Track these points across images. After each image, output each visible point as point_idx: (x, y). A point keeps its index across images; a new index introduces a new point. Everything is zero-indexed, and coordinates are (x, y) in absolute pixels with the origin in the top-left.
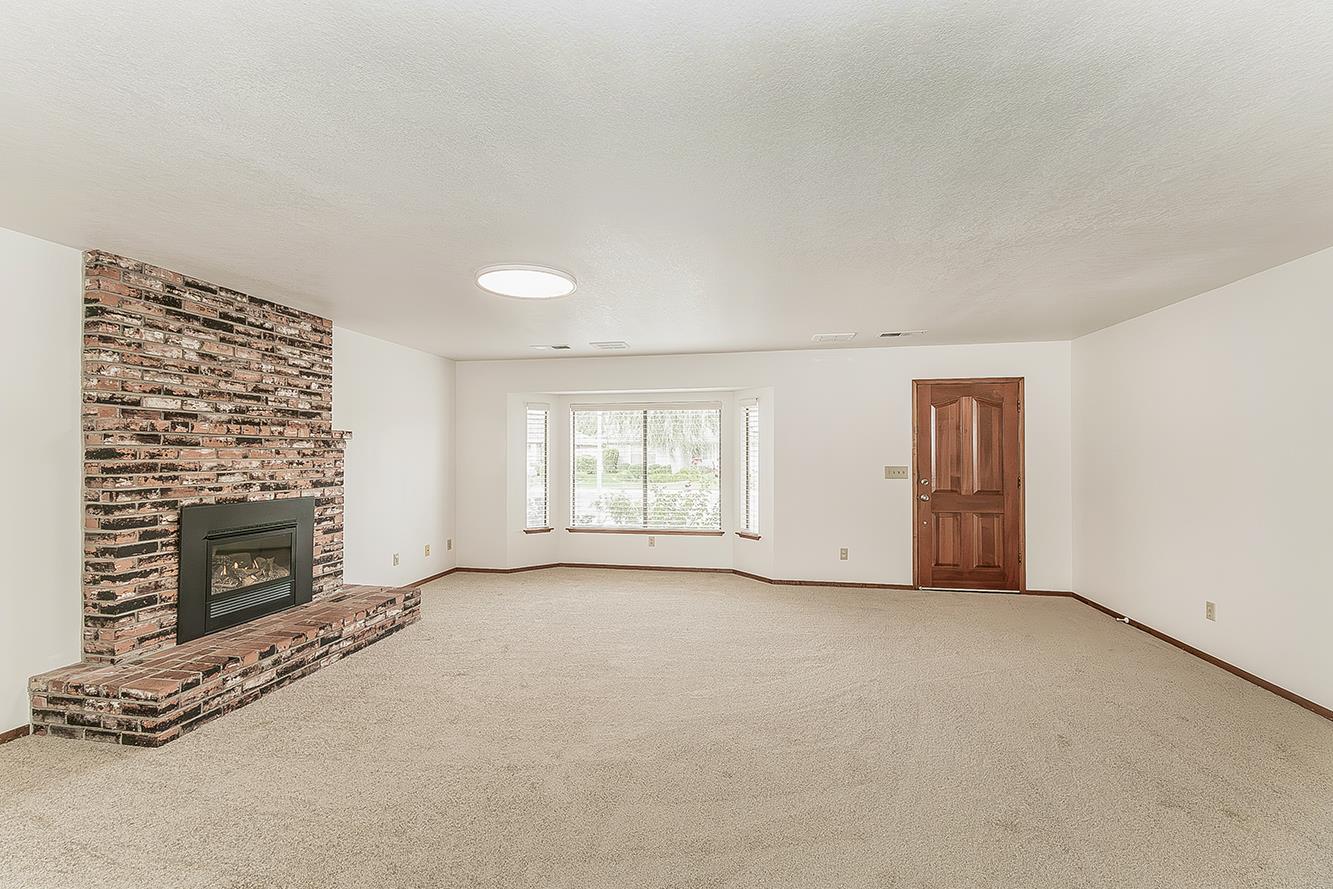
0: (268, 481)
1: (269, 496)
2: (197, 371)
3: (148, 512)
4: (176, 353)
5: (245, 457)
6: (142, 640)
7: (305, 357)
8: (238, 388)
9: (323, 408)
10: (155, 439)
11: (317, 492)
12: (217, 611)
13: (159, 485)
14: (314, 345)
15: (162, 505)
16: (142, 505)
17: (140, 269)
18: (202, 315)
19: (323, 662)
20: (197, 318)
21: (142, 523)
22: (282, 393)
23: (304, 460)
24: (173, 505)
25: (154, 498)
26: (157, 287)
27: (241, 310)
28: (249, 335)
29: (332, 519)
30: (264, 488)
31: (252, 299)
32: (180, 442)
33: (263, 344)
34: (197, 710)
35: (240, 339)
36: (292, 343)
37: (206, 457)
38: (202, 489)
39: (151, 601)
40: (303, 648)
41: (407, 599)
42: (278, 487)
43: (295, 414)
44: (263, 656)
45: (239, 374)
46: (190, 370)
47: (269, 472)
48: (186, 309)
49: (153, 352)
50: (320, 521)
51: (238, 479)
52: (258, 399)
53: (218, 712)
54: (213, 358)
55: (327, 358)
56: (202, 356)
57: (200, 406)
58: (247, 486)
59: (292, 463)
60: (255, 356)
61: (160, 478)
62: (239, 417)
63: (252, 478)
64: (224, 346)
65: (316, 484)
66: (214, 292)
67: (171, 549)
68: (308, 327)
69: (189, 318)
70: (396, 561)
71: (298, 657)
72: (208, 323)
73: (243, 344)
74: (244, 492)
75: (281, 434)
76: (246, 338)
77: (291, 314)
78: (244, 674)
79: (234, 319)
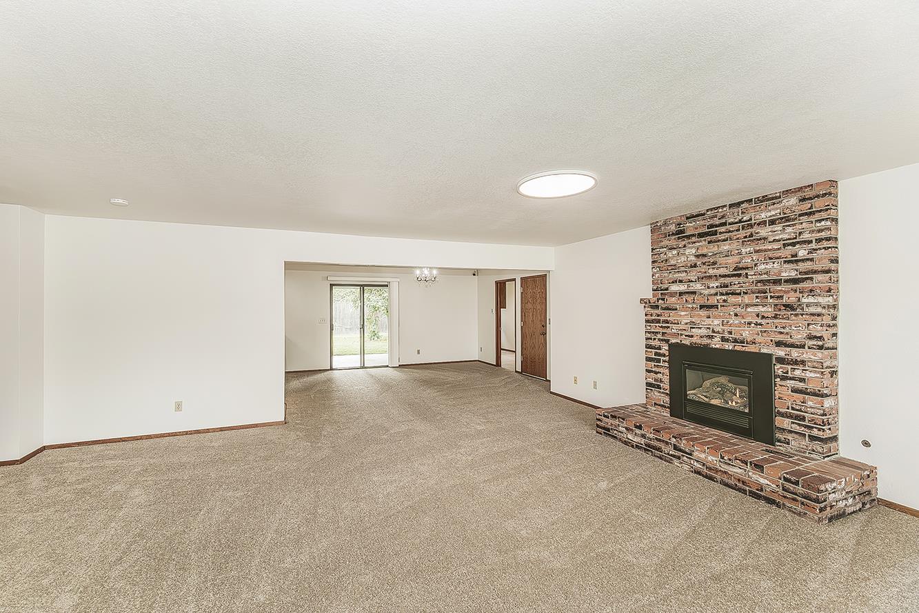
0: (727, 335)
1: (729, 346)
2: (695, 266)
3: (656, 343)
4: (683, 259)
5: (709, 317)
6: (655, 404)
7: (789, 230)
8: (723, 271)
9: (815, 272)
11: (781, 352)
13: (661, 330)
14: (800, 215)
15: (662, 340)
16: (655, 339)
17: (665, 223)
18: (697, 232)
20: (694, 235)
21: (654, 348)
22: (763, 267)
23: (764, 322)
24: (667, 341)
25: (659, 336)
26: (673, 228)
27: (723, 217)
28: (730, 232)
29: (802, 380)
30: (723, 339)
31: (731, 206)
32: (668, 308)
33: (742, 233)
35: (722, 237)
36: (772, 222)
37: (684, 317)
38: (681, 335)
42: (735, 341)
43: (777, 282)
45: (721, 260)
46: (691, 267)
47: (727, 328)
48: (688, 233)
49: (673, 262)
50: (784, 378)
51: (704, 332)
52: (739, 275)
54: (704, 256)
55: (820, 221)
56: (697, 256)
57: (697, 287)
58: (711, 337)
59: (750, 323)
61: (662, 327)
62: (724, 290)
63: (713, 331)
64: (711, 246)
65: (779, 344)
66: (704, 214)
67: (667, 365)
68: (793, 201)
69: (688, 237)
72: (701, 235)
73: (724, 240)
74: (709, 341)
75: (724, 301)
76: (727, 235)
77: (773, 199)
78: (626, 428)
79: (717, 226)
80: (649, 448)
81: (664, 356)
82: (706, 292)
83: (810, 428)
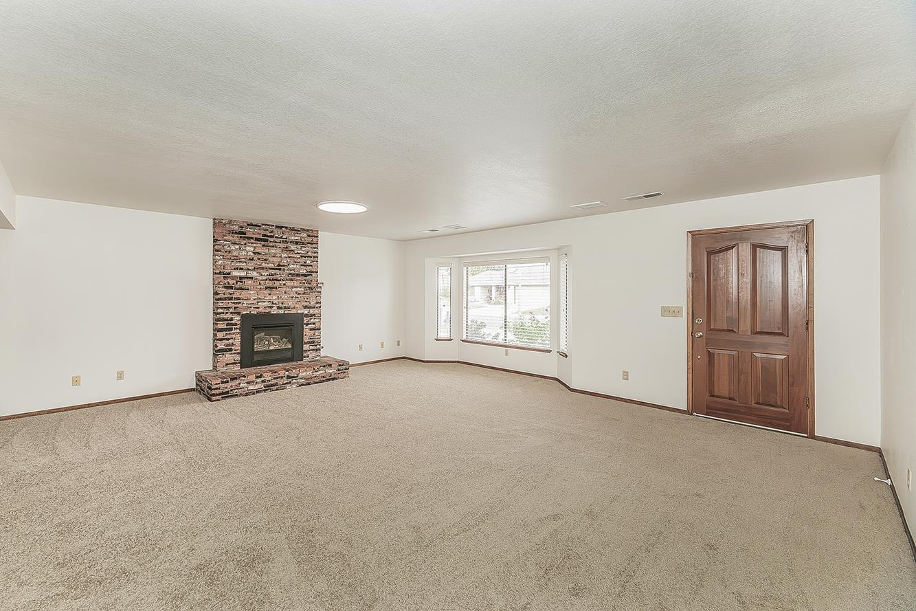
0: (281, 305)
1: (281, 312)
2: (252, 260)
3: (229, 316)
4: (244, 253)
5: (270, 294)
6: (227, 364)
7: (303, 249)
8: (271, 265)
9: (313, 272)
10: (231, 288)
11: (306, 312)
12: (256, 358)
13: (234, 305)
14: (308, 243)
15: (234, 313)
16: (227, 313)
17: (230, 222)
18: (254, 236)
19: (288, 386)
20: (252, 238)
21: (227, 320)
22: (292, 266)
23: (299, 296)
24: (239, 313)
25: (231, 310)
26: (236, 228)
27: (272, 232)
28: (276, 242)
29: (314, 324)
30: (279, 308)
31: (277, 227)
32: (241, 289)
33: (282, 245)
34: (228, 392)
35: (271, 244)
36: (297, 243)
37: (253, 294)
38: (251, 307)
39: (231, 350)
40: (277, 378)
41: (340, 365)
42: (285, 308)
43: (298, 275)
44: (257, 377)
45: (271, 259)
46: (250, 259)
47: (280, 301)
48: (248, 235)
49: (235, 254)
50: (307, 324)
51: (267, 304)
52: (280, 269)
53: (237, 395)
54: (259, 254)
55: (315, 248)
56: (255, 253)
57: (254, 274)
58: (271, 307)
59: (292, 297)
60: (278, 251)
61: (234, 303)
62: (271, 278)
63: (273, 303)
64: (264, 248)
65: (305, 307)
66: (260, 226)
67: (238, 331)
68: (305, 235)
69: (249, 238)
70: (361, 348)
71: (274, 382)
72: (257, 239)
73: (273, 247)
74: (270, 310)
75: (284, 284)
76: (274, 244)
77: (296, 230)
78: (248, 383)
79: (268, 236)
80: (268, 388)
81: (236, 324)
82: (260, 278)
83: (316, 346)
